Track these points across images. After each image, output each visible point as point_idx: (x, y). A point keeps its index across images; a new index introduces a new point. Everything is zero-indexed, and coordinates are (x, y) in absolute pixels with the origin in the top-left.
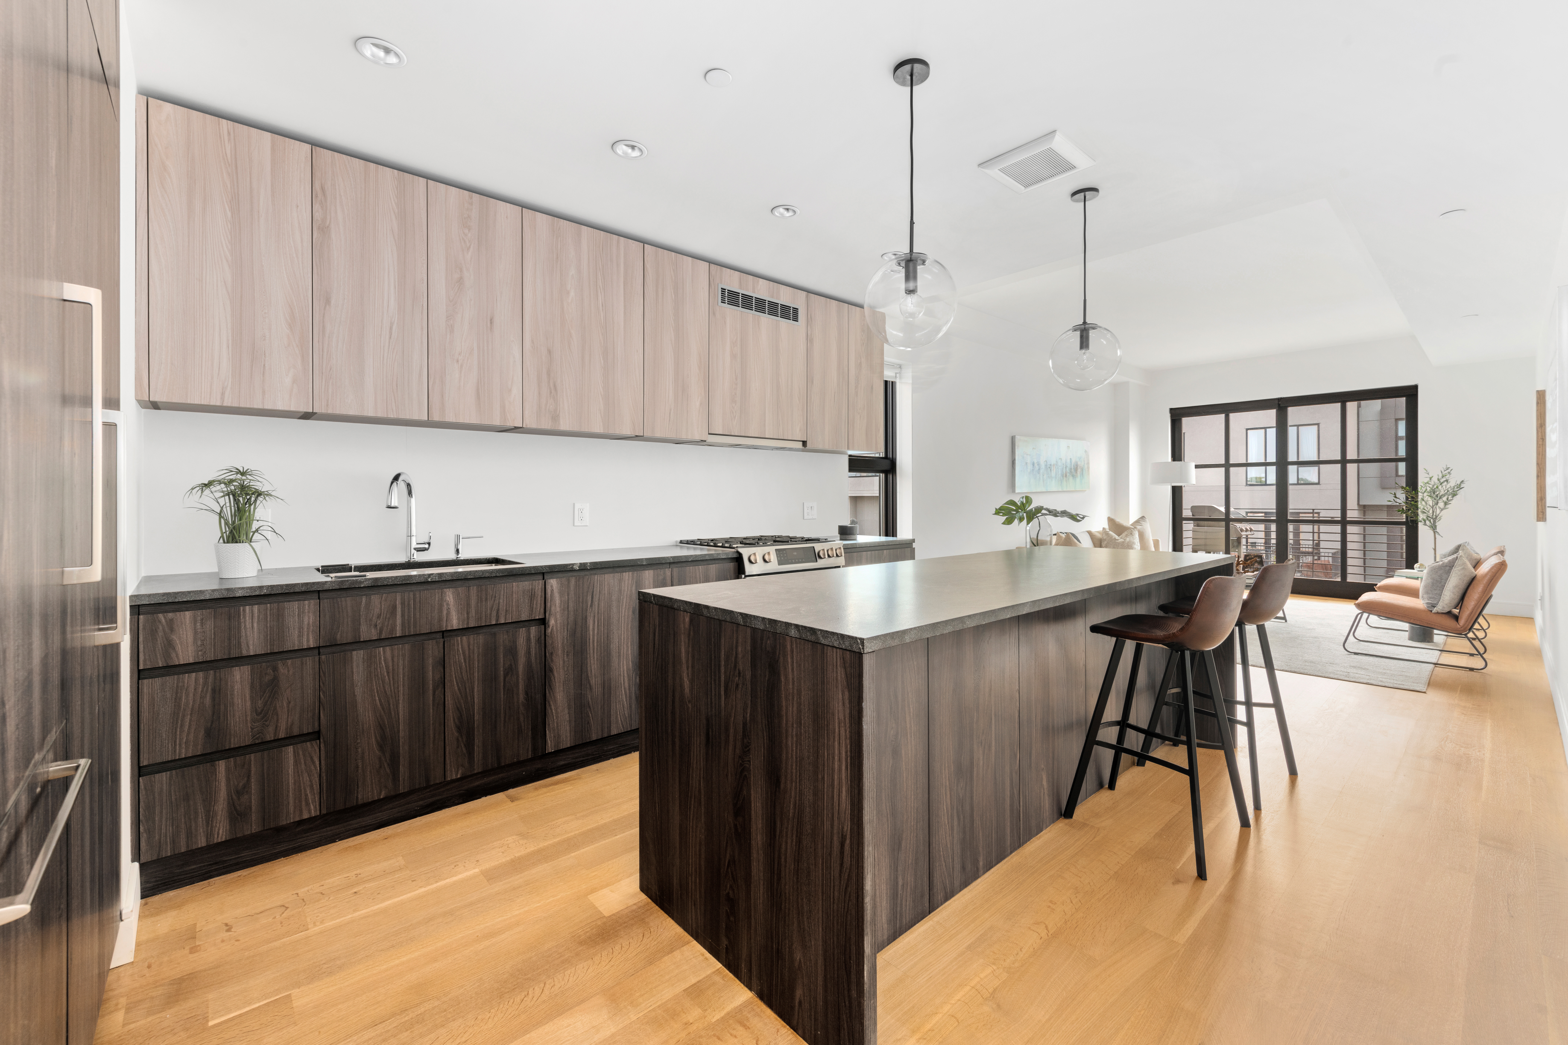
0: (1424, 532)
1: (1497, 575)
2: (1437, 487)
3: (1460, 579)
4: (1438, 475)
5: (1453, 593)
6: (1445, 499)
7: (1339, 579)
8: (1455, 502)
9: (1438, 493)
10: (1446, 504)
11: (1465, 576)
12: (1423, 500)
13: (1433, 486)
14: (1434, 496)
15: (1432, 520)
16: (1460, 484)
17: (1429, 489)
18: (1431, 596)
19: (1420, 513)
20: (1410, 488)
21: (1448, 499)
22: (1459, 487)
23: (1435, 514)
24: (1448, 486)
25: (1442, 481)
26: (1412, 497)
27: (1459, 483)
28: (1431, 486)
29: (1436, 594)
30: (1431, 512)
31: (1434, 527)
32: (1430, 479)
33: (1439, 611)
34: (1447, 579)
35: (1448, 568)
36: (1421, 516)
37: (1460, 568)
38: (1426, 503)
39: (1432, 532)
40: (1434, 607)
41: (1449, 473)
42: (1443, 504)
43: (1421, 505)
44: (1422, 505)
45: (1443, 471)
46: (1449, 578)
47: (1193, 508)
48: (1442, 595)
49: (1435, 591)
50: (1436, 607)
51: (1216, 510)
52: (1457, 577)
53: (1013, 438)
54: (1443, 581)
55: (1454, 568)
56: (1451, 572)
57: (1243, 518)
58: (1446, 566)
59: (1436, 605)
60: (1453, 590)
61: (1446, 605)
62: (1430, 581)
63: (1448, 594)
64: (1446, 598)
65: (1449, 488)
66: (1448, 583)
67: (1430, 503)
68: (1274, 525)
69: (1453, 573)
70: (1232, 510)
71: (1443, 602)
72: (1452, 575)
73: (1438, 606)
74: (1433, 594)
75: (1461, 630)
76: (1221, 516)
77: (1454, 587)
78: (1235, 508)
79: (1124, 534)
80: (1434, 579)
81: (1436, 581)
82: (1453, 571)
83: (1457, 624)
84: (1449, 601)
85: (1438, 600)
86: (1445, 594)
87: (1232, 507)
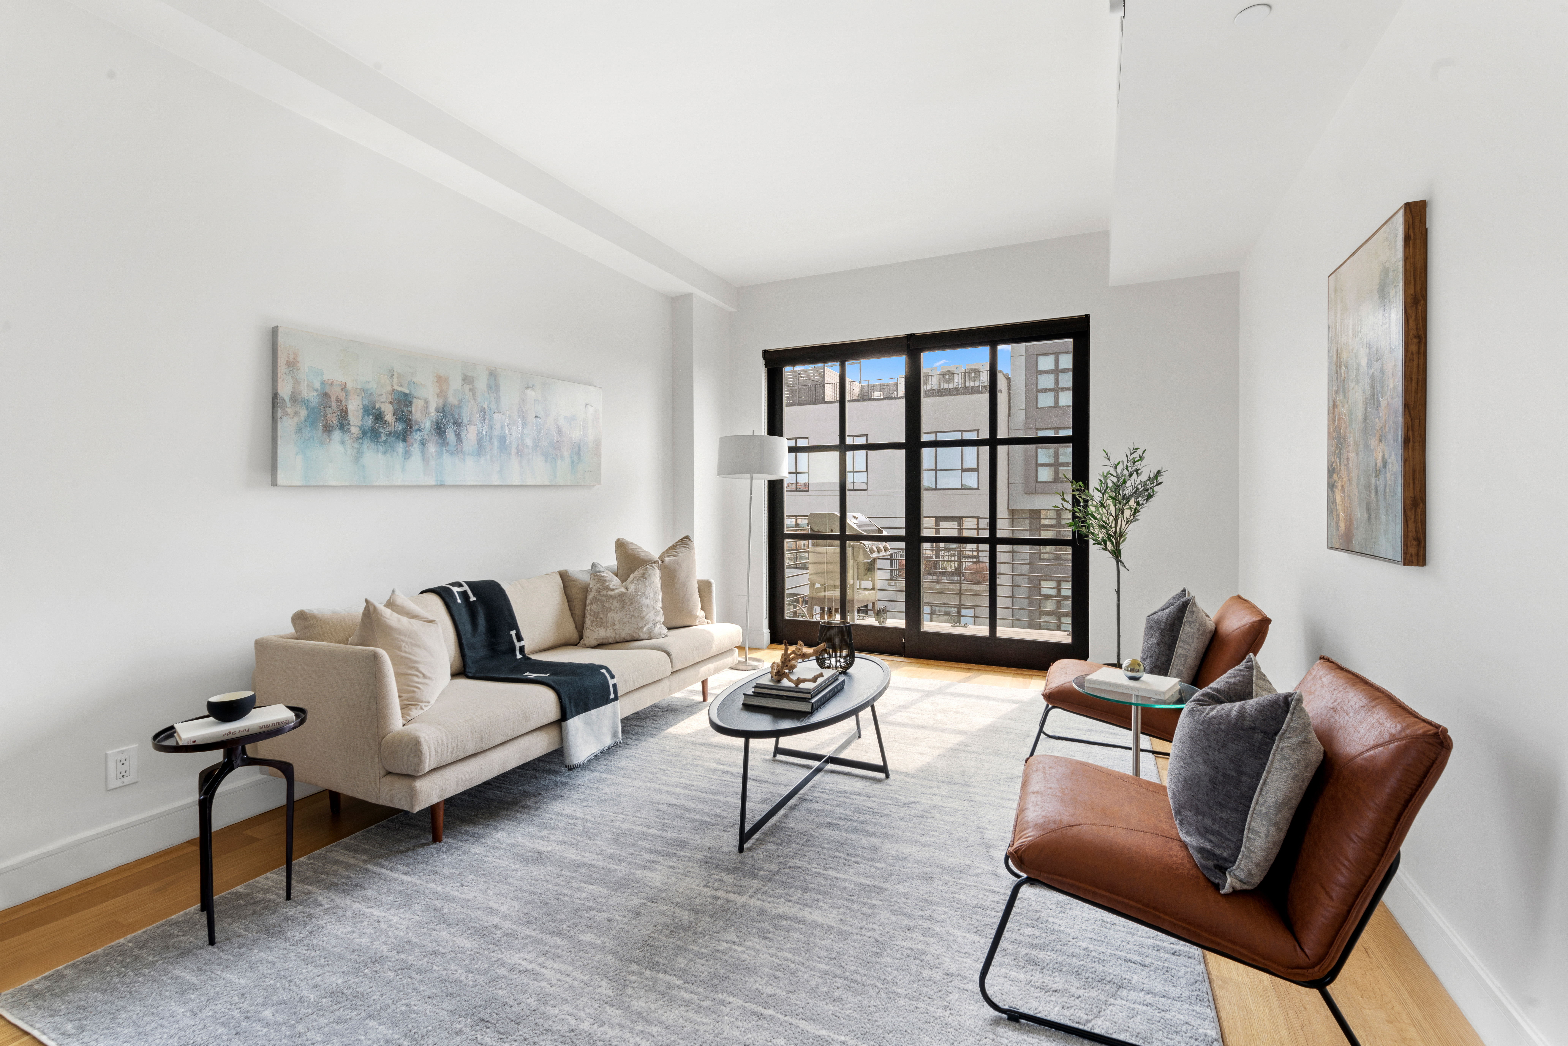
2: (1124, 482)
4: (1124, 461)
5: (1276, 824)
6: (1132, 502)
7: (986, 633)
8: (1150, 509)
9: (1123, 493)
10: (1135, 511)
11: (1306, 767)
12: (1101, 506)
15: (1114, 541)
16: (1156, 477)
17: (1109, 485)
18: (1208, 822)
19: (1094, 527)
21: (1138, 503)
22: (1155, 481)
23: (1116, 529)
24: (1138, 481)
25: (1129, 470)
26: (1085, 500)
27: (1154, 475)
28: (1113, 480)
30: (1110, 524)
31: (1117, 554)
32: (1112, 468)
33: (1238, 886)
34: (1259, 775)
35: (1259, 737)
37: (1295, 740)
38: (1106, 512)
39: (1114, 561)
40: (1222, 870)
41: (1139, 457)
42: (1130, 511)
43: (1099, 514)
46: (1264, 774)
47: (811, 517)
48: (1246, 831)
49: (1222, 812)
50: (1230, 873)
51: (826, 521)
52: (1288, 772)
53: (275, 331)
54: (1244, 778)
55: (1280, 739)
56: (1269, 752)
57: (865, 534)
58: (1254, 729)
59: (1227, 865)
60: (1276, 815)
61: (1258, 865)
62: (1201, 768)
63: (1263, 830)
64: (1257, 844)
65: (1139, 484)
66: (1261, 789)
67: (1112, 509)
68: (902, 545)
69: (1277, 756)
70: (850, 521)
71: (1250, 858)
72: (1272, 762)
73: (1234, 868)
74: (1215, 821)
75: (1310, 971)
76: (837, 532)
77: (1280, 806)
78: (855, 517)
79: (632, 577)
80: (1217, 768)
81: (1224, 775)
82: (1277, 750)
83: (1294, 946)
84: (1264, 854)
85: (1232, 845)
86: (1253, 829)
87: (849, 515)
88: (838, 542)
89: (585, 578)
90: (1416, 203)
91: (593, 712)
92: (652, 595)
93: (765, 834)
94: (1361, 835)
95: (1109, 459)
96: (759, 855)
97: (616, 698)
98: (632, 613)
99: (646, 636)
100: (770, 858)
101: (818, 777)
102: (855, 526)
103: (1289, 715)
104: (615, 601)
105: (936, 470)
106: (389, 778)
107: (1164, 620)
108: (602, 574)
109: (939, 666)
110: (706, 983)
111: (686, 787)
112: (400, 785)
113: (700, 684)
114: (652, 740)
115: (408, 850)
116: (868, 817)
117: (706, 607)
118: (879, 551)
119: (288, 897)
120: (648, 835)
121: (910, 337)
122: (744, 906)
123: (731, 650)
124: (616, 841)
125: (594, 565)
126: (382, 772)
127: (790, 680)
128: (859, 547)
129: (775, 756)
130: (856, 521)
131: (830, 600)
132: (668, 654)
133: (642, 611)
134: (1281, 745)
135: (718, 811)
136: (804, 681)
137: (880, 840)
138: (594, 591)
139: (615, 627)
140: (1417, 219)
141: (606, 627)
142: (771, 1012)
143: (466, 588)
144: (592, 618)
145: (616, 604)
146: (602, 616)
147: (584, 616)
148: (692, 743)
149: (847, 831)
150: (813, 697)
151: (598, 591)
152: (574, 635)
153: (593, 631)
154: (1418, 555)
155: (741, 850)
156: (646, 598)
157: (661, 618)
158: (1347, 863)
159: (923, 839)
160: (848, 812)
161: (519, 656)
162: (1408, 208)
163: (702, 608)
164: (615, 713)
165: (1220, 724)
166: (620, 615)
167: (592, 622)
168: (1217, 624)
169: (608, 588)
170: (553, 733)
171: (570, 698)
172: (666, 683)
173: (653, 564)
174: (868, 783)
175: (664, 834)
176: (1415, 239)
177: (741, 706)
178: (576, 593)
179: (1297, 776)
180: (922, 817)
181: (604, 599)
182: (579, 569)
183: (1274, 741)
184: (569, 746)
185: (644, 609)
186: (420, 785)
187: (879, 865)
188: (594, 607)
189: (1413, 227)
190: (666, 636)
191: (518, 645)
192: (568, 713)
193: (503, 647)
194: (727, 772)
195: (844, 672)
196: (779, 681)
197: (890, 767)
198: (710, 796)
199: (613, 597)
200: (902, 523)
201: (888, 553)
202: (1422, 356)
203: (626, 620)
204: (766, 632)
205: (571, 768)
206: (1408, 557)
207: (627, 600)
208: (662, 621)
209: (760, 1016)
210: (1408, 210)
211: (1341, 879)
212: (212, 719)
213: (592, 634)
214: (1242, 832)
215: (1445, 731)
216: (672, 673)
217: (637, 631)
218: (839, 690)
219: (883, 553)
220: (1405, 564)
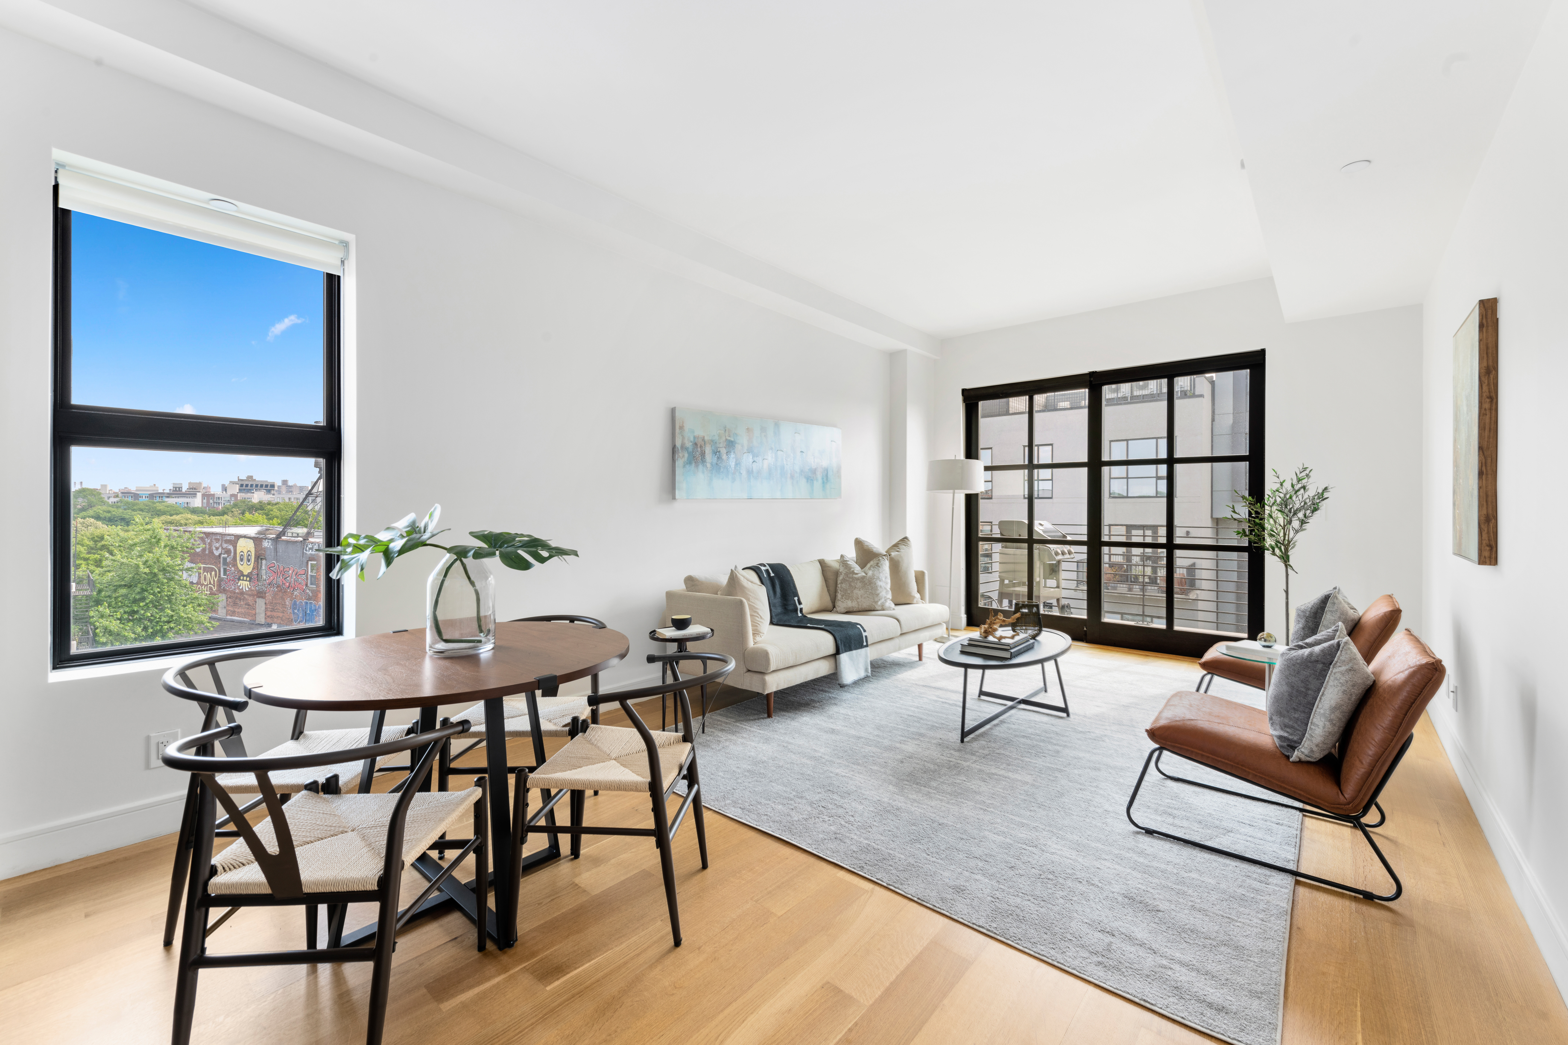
0: (1272, 564)
1: (1425, 692)
2: (1291, 497)
3: (1344, 692)
4: (1292, 479)
5: (1331, 721)
6: (1301, 515)
7: (1163, 626)
8: (1315, 520)
9: (1291, 506)
10: (1303, 522)
11: (1353, 686)
12: (1271, 516)
13: (1285, 495)
14: (1286, 511)
15: (1283, 548)
16: (1322, 494)
17: (1279, 500)
18: (1286, 721)
19: (1267, 537)
20: (1253, 498)
21: (1305, 515)
22: (1321, 496)
23: (1287, 538)
24: (1306, 496)
25: (1297, 488)
26: (1257, 512)
27: (1320, 491)
28: (1282, 495)
29: (1298, 719)
30: (1282, 534)
31: (1285, 558)
32: (1282, 485)
33: (1303, 758)
34: (1319, 690)
35: (1320, 666)
36: (1269, 542)
37: (1343, 668)
38: (1275, 522)
39: (1282, 566)
40: (1293, 748)
41: (1307, 475)
42: (1298, 522)
43: (1268, 524)
44: (1270, 524)
45: (1298, 473)
46: (1323, 689)
47: (1002, 524)
48: (1309, 724)
49: (1295, 713)
50: (1298, 750)
51: (1015, 528)
52: (1339, 688)
53: (673, 411)
54: (1310, 692)
55: (1333, 667)
56: (1326, 675)
57: (1050, 538)
58: (1317, 661)
59: (1296, 745)
60: (1330, 715)
61: (1317, 746)
62: (1285, 688)
63: (1321, 724)
64: (1316, 732)
65: (1307, 499)
66: (1321, 698)
67: (1281, 521)
68: (1084, 549)
69: (1332, 678)
70: (1037, 528)
71: (1312, 740)
72: (1328, 682)
73: (1301, 746)
74: (1290, 719)
75: (1347, 806)
76: (1025, 536)
77: (1334, 709)
78: (1041, 524)
79: (869, 565)
80: (1293, 687)
81: (1298, 691)
82: (1331, 674)
83: (1338, 793)
84: (1322, 739)
85: (1300, 733)
86: (1314, 723)
87: (1036, 523)
88: (1026, 545)
89: (836, 565)
90: (1488, 300)
91: (854, 652)
92: (884, 579)
93: (978, 736)
94: (1384, 726)
95: (1278, 477)
96: (975, 745)
97: (867, 646)
98: (870, 591)
99: (880, 608)
100: (983, 748)
101: (1013, 711)
102: (1041, 532)
103: (1339, 652)
104: (859, 581)
105: (1127, 478)
106: (749, 674)
107: (1309, 610)
108: (848, 563)
109: (1118, 651)
110: (951, 795)
111: (918, 707)
112: (756, 677)
113: (917, 647)
114: (887, 680)
115: (755, 719)
116: (1052, 735)
117: (920, 590)
118: (1063, 553)
119: (703, 732)
120: (899, 728)
121: (1092, 374)
122: (968, 766)
123: (940, 624)
124: (878, 729)
125: (842, 556)
126: (745, 670)
127: (995, 637)
128: (1044, 550)
129: (979, 696)
130: (1042, 528)
131: (1018, 595)
132: (898, 620)
133: (877, 590)
134: (1334, 671)
135: (943, 722)
136: (1005, 638)
137: (1061, 748)
138: (843, 574)
139: (859, 600)
140: (1490, 312)
141: (852, 600)
142: (992, 809)
143: (768, 567)
144: (842, 593)
145: (859, 584)
146: (849, 592)
147: (836, 591)
148: (916, 684)
149: (1036, 741)
150: (1011, 649)
151: (846, 574)
152: (830, 605)
153: (843, 602)
154: (1490, 557)
155: (962, 741)
156: (880, 581)
157: (890, 596)
158: (1373, 742)
159: (1095, 751)
160: (1037, 732)
161: (800, 615)
162: (1482, 304)
163: (918, 592)
164: (866, 655)
165: (1297, 660)
166: (862, 592)
167: (842, 596)
168: (1363, 615)
169: (853, 573)
170: (832, 661)
171: (841, 640)
172: (896, 641)
173: (884, 557)
174: (1053, 719)
175: (909, 729)
176: (1487, 326)
177: (959, 652)
178: (830, 576)
179: (1345, 691)
180: (1095, 740)
181: (851, 580)
182: (832, 558)
183: (1329, 668)
184: (841, 671)
185: (879, 588)
186: (769, 678)
187: (1060, 759)
188: (844, 585)
189: (1486, 318)
190: (894, 609)
191: (799, 607)
192: (840, 650)
193: (791, 608)
194: (946, 702)
195: (1034, 637)
196: (986, 637)
197: (1071, 710)
198: (936, 714)
199: (857, 579)
200: (1084, 530)
201: (1072, 556)
202: (1493, 412)
203: (866, 595)
204: (964, 617)
205: (842, 686)
206: (1482, 559)
207: (867, 582)
208: (891, 598)
209: (985, 810)
210: (1482, 305)
211: (1370, 753)
212: (674, 628)
213: (841, 605)
214: (1307, 725)
215: (1440, 661)
216: (901, 634)
217: (874, 604)
218: (1030, 648)
219: (1067, 556)
220: (1479, 564)
